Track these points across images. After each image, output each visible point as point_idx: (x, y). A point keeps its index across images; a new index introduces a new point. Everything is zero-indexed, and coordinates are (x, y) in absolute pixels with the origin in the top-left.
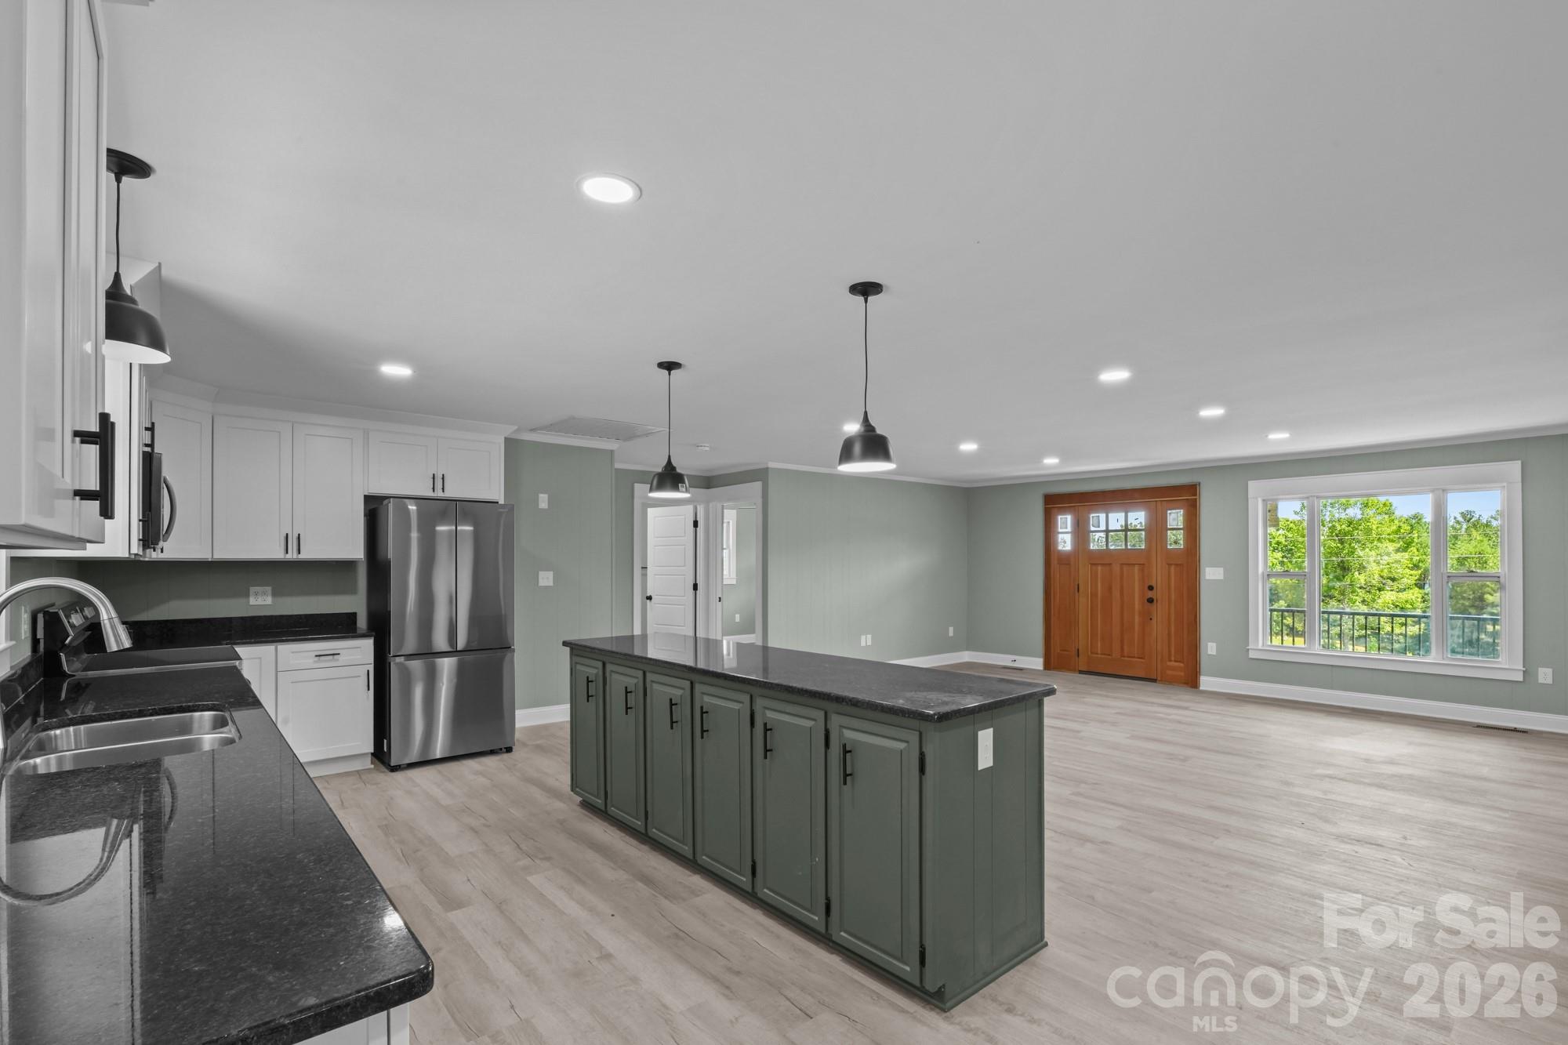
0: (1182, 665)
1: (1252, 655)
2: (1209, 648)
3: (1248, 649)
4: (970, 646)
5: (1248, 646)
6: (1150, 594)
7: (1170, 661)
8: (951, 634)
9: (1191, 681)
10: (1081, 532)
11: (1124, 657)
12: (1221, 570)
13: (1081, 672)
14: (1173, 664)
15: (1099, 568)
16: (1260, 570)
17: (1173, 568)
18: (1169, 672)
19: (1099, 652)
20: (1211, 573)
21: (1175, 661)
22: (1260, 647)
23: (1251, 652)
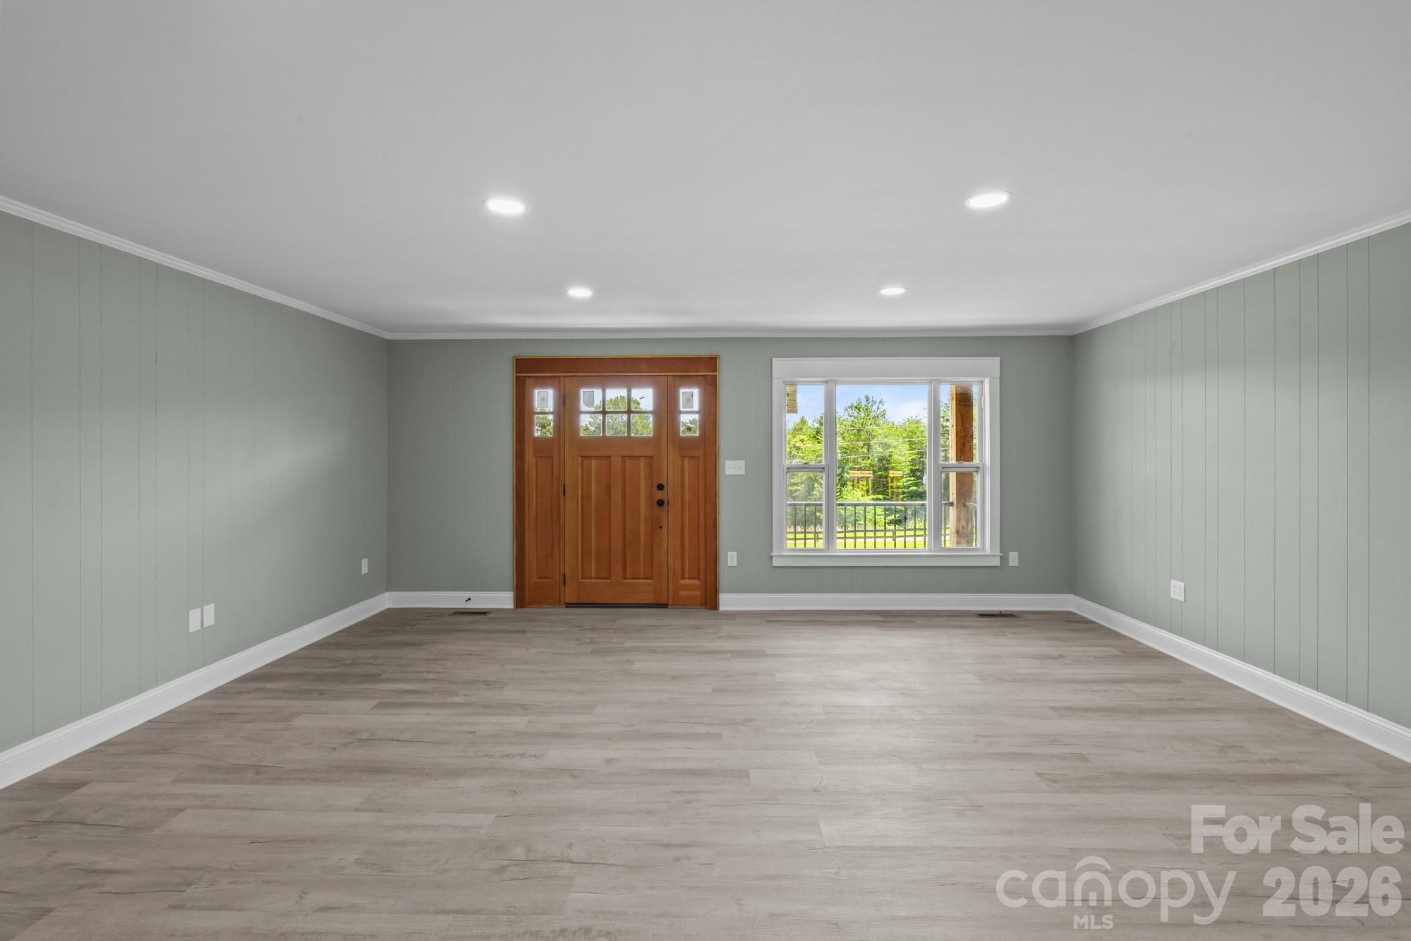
0: (697, 582)
1: (776, 563)
2: (730, 559)
3: (772, 557)
4: (391, 585)
5: (772, 553)
6: (660, 495)
7: (683, 578)
8: (365, 570)
9: (710, 601)
10: (567, 409)
11: (626, 579)
12: (742, 463)
13: (569, 605)
14: (687, 582)
15: (593, 462)
17: (686, 462)
18: (683, 593)
19: (593, 576)
20: (731, 467)
21: (689, 578)
22: (783, 552)
23: (774, 559)
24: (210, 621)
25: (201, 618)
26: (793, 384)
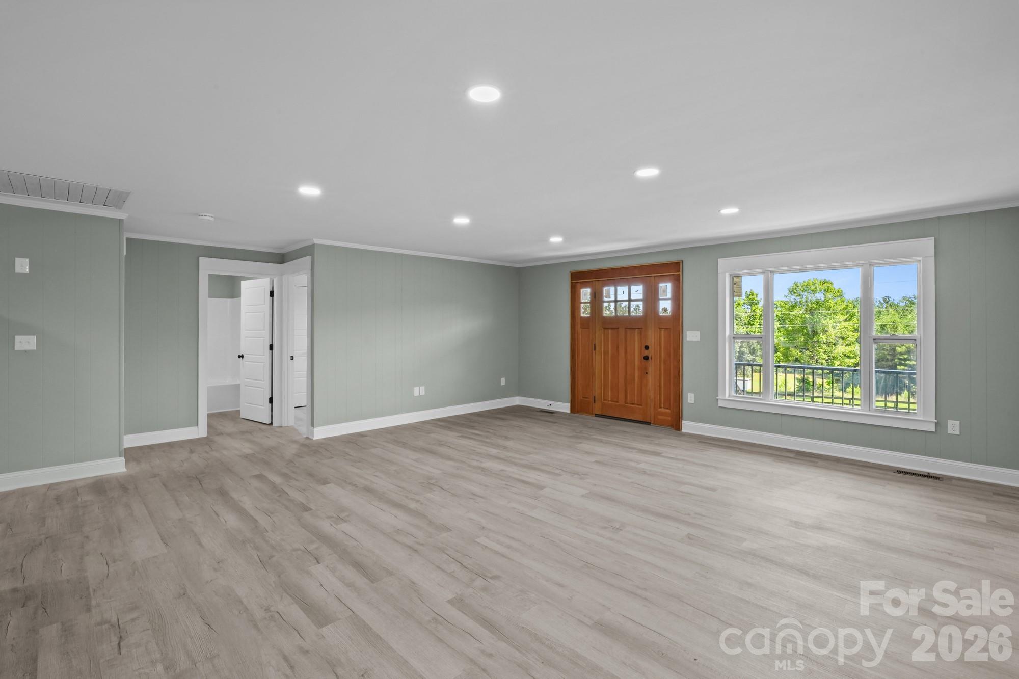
0: (669, 411)
1: (721, 404)
2: (689, 398)
3: (718, 399)
4: (521, 392)
5: (718, 396)
6: (646, 353)
7: (661, 407)
8: (503, 383)
9: (676, 425)
10: (596, 299)
11: (627, 403)
12: (698, 333)
13: (597, 415)
14: (663, 410)
15: (610, 331)
16: (728, 334)
17: (663, 332)
18: (660, 417)
19: (610, 400)
20: (691, 336)
21: (665, 408)
22: (727, 397)
23: (720, 402)
24: (423, 393)
25: (419, 391)
26: (740, 276)
